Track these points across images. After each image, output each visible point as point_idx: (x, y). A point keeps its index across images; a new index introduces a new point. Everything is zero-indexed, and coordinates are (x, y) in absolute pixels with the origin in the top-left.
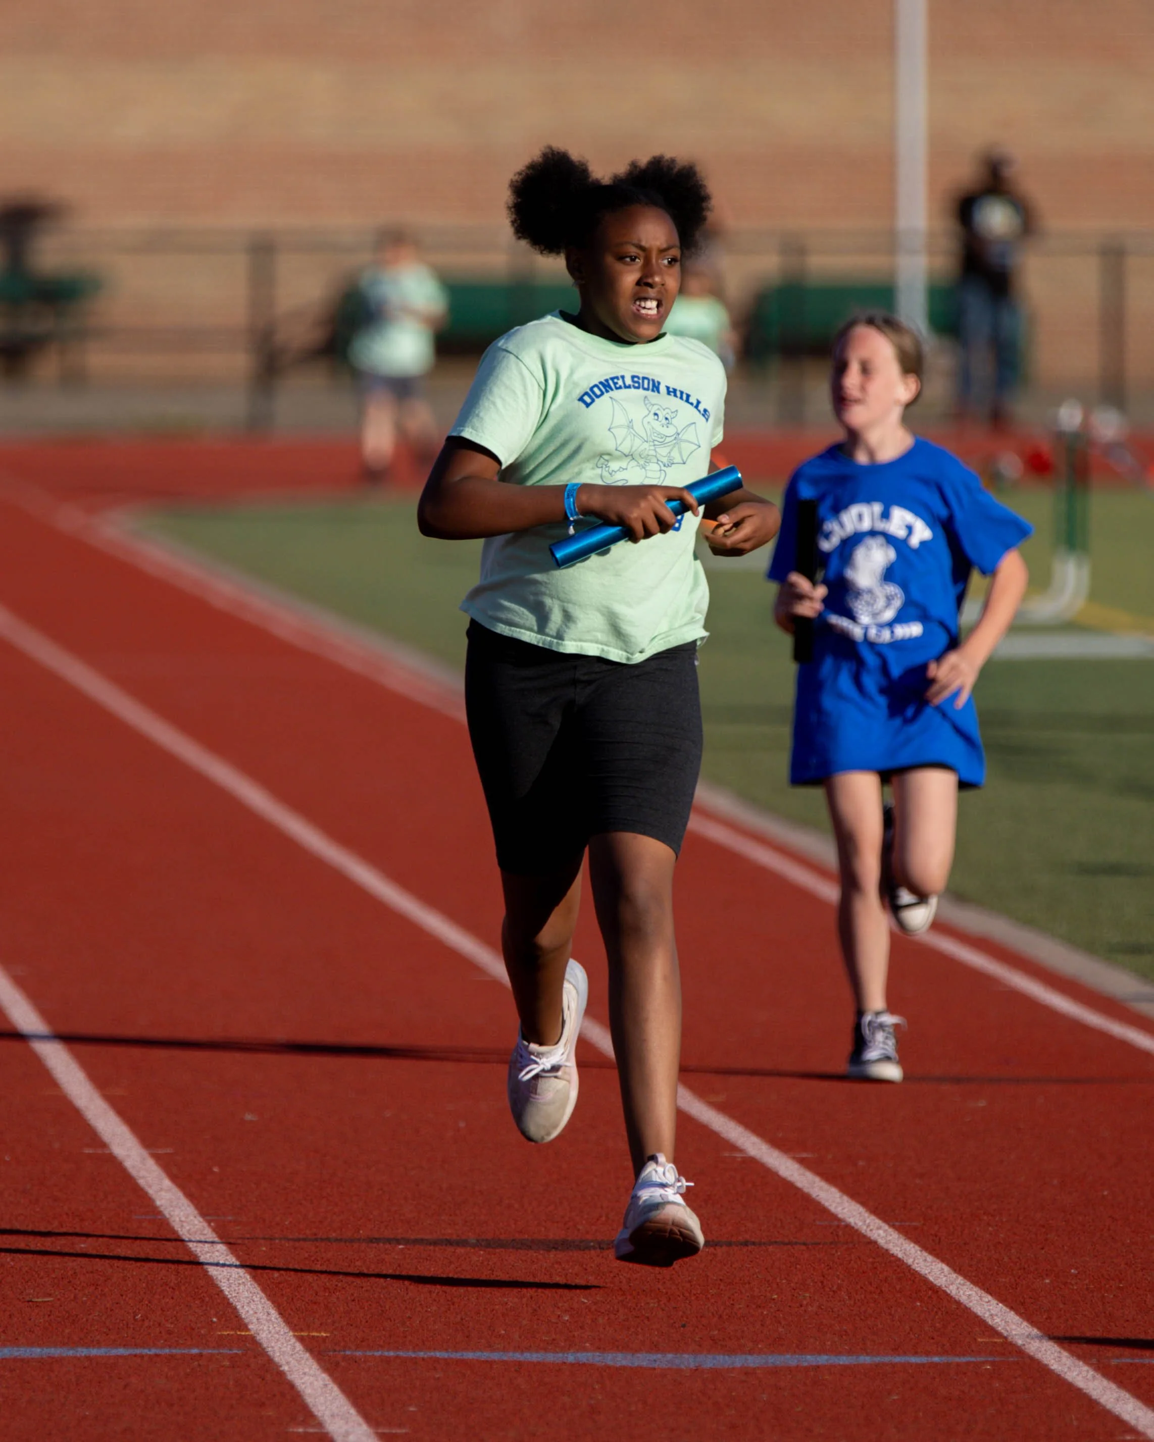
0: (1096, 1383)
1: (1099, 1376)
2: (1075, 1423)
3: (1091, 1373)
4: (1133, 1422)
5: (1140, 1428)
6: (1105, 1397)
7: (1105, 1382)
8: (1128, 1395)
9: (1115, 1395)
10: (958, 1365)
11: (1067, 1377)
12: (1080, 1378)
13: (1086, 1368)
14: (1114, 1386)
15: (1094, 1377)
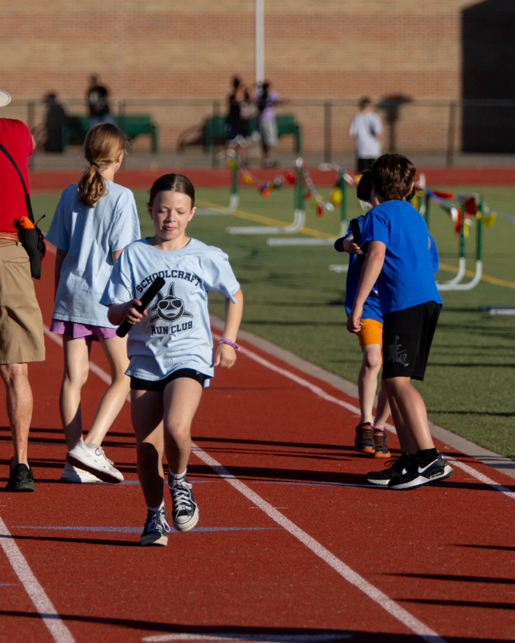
0: (246, 489)
1: (247, 487)
2: (235, 503)
3: (245, 486)
4: (255, 503)
5: (257, 505)
6: (248, 494)
7: (249, 489)
8: (255, 494)
9: (251, 494)
10: (200, 484)
11: (236, 488)
12: (240, 488)
13: (243, 485)
14: (251, 491)
15: (245, 488)
